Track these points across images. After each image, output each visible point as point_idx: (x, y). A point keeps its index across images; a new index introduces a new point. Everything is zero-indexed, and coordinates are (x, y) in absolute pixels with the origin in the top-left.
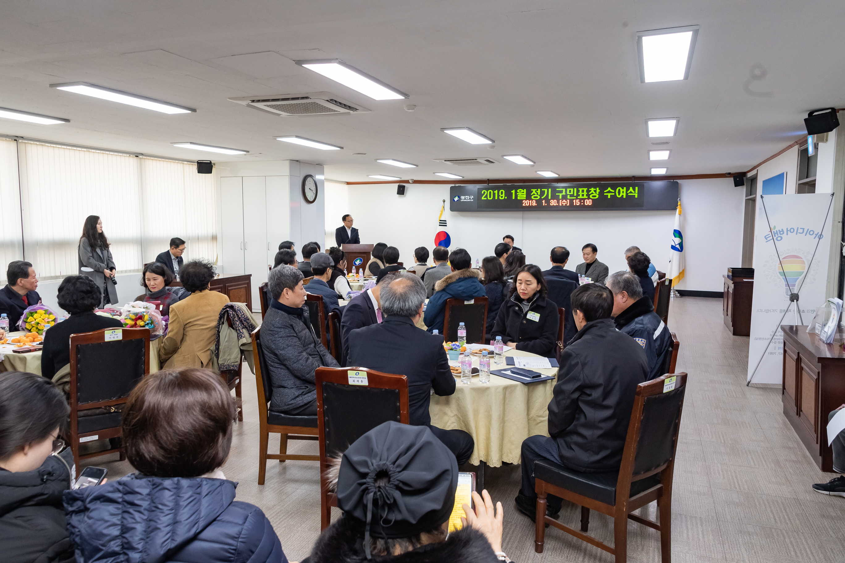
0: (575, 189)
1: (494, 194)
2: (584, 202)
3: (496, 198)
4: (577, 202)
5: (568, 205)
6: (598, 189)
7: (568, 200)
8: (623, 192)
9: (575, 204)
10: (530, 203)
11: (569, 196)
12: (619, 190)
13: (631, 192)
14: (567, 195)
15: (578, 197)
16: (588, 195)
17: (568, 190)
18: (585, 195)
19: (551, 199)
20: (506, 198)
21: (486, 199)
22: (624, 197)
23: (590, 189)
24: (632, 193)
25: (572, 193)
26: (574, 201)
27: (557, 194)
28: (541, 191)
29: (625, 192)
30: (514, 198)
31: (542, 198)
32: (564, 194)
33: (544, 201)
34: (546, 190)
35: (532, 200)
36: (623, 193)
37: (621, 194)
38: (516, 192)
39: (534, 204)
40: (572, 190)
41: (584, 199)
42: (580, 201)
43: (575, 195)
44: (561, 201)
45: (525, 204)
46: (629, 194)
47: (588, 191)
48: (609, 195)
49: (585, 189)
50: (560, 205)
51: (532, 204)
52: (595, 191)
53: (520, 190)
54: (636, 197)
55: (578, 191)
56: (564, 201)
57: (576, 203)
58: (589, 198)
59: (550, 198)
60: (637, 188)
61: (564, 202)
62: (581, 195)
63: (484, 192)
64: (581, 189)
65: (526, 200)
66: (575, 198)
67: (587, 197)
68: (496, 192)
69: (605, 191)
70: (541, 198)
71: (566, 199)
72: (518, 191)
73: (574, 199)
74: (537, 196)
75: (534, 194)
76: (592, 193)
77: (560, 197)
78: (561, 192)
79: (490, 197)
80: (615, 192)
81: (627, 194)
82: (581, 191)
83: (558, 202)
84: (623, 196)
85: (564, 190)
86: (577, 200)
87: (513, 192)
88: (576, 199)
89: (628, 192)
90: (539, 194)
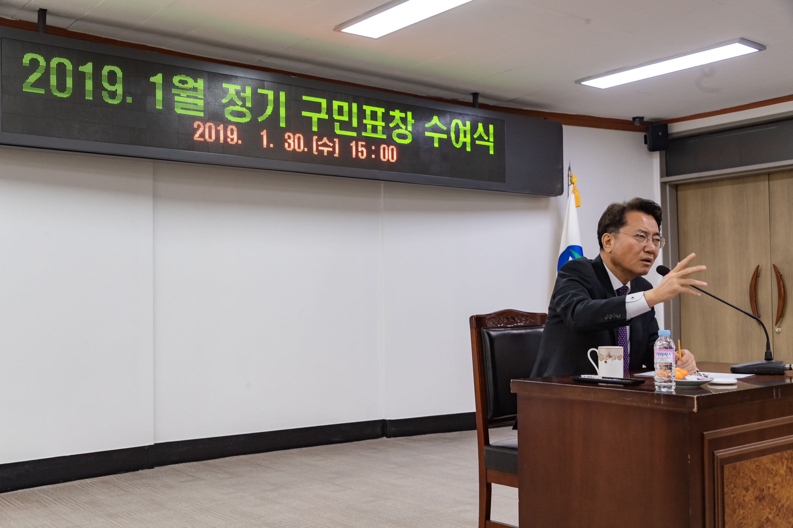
0: (355, 106)
1: (80, 78)
2: (377, 152)
3: (89, 97)
4: (360, 149)
5: (336, 155)
6: (409, 114)
7: (336, 140)
8: (465, 132)
9: (354, 156)
10: (217, 133)
11: (337, 125)
12: (457, 125)
13: (480, 138)
14: (331, 120)
15: (364, 134)
16: (387, 130)
17: (336, 104)
18: (380, 129)
19: (288, 129)
20: (129, 100)
21: (42, 91)
22: (468, 149)
23: (392, 113)
24: (484, 140)
25: (345, 118)
26: (353, 144)
27: (305, 114)
28: (254, 93)
29: (468, 136)
30: (159, 107)
31: (260, 119)
32: (324, 116)
33: (264, 133)
34: (270, 94)
35: (227, 123)
36: (465, 137)
37: (462, 139)
38: (168, 84)
39: (234, 138)
40: (345, 105)
41: (380, 142)
42: (367, 147)
43: (355, 124)
44: (315, 138)
45: (202, 135)
46: (478, 142)
47: (387, 118)
48: (437, 136)
49: (380, 111)
50: (315, 153)
51: (226, 137)
52: (404, 120)
53: (183, 78)
54: (492, 152)
55: (361, 114)
56: (325, 140)
57: (357, 151)
58: (389, 141)
59: (283, 124)
60: (491, 127)
61: (325, 145)
62: (369, 127)
63: (34, 63)
64: (368, 109)
65: (204, 120)
66: (354, 134)
67: (384, 137)
68: (88, 68)
69: (428, 125)
70: (254, 119)
71: (332, 136)
72: (176, 80)
73: (352, 139)
74: (244, 110)
75: (232, 103)
76: (397, 127)
77: (315, 129)
78: (317, 108)
79: (61, 87)
80: (448, 132)
81: (473, 140)
82: (368, 113)
83: (308, 143)
84: (464, 144)
85: (324, 102)
86: (360, 143)
87: (158, 79)
88: (357, 139)
89: (475, 136)
90: (249, 104)
